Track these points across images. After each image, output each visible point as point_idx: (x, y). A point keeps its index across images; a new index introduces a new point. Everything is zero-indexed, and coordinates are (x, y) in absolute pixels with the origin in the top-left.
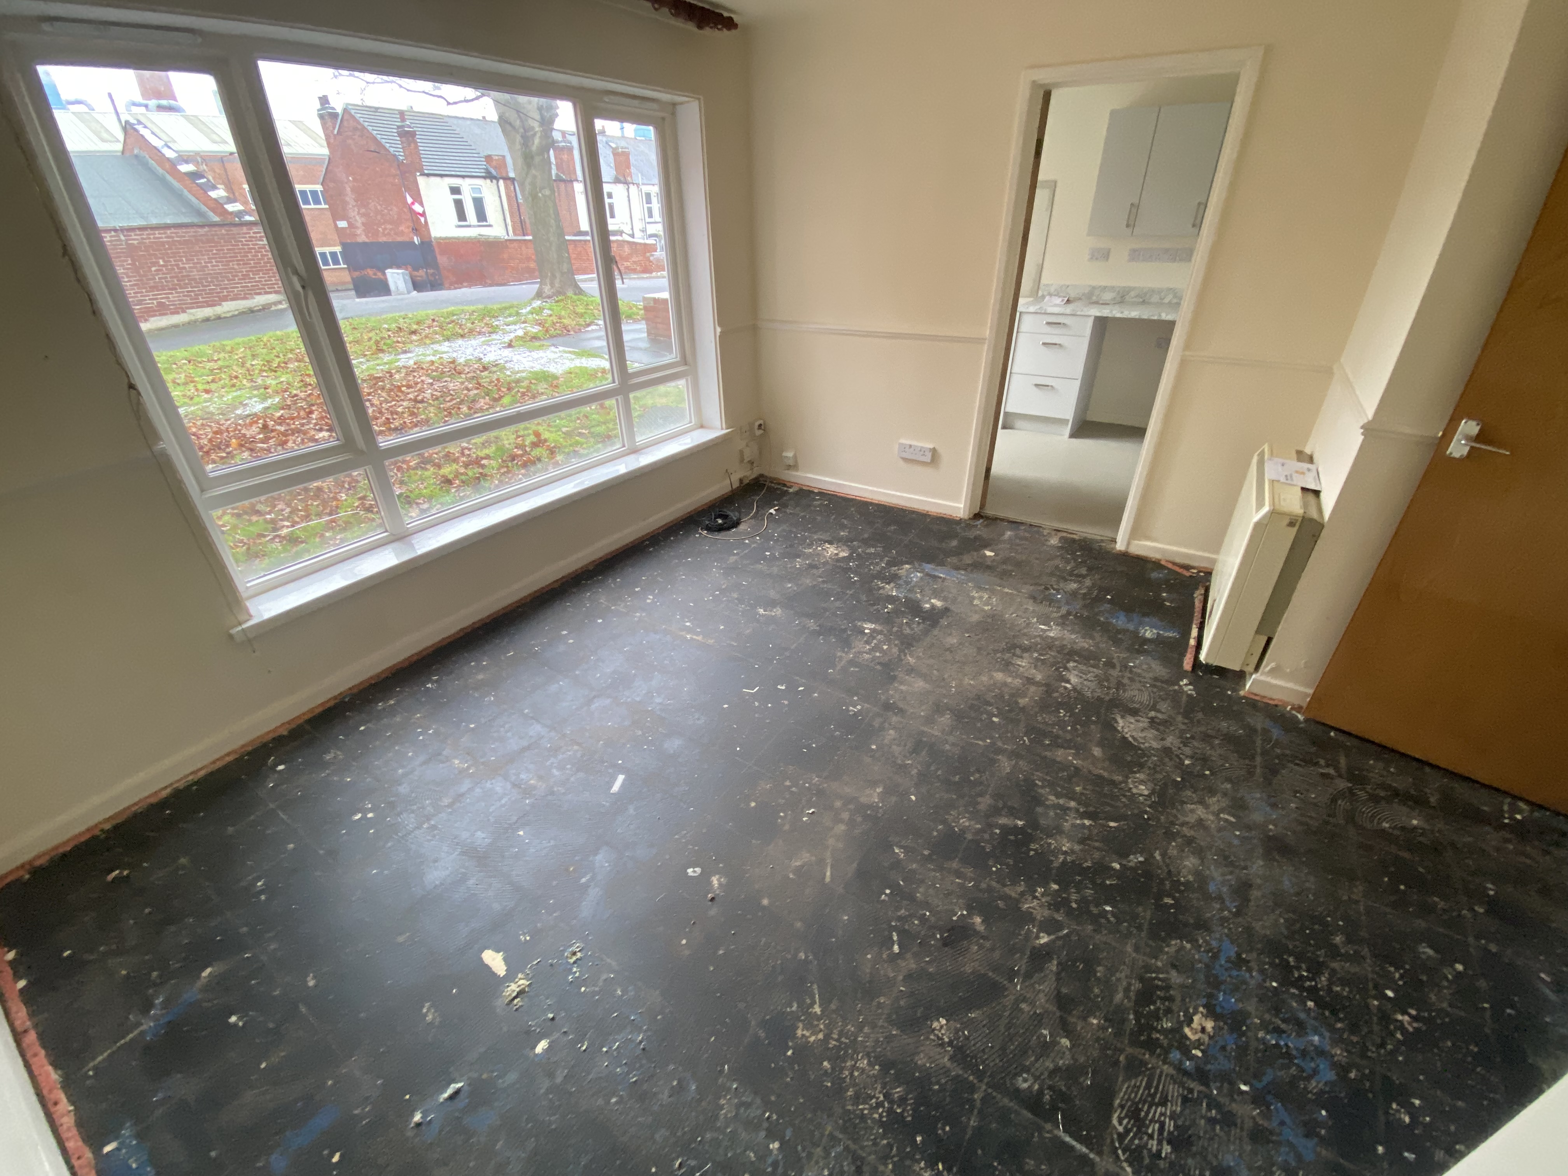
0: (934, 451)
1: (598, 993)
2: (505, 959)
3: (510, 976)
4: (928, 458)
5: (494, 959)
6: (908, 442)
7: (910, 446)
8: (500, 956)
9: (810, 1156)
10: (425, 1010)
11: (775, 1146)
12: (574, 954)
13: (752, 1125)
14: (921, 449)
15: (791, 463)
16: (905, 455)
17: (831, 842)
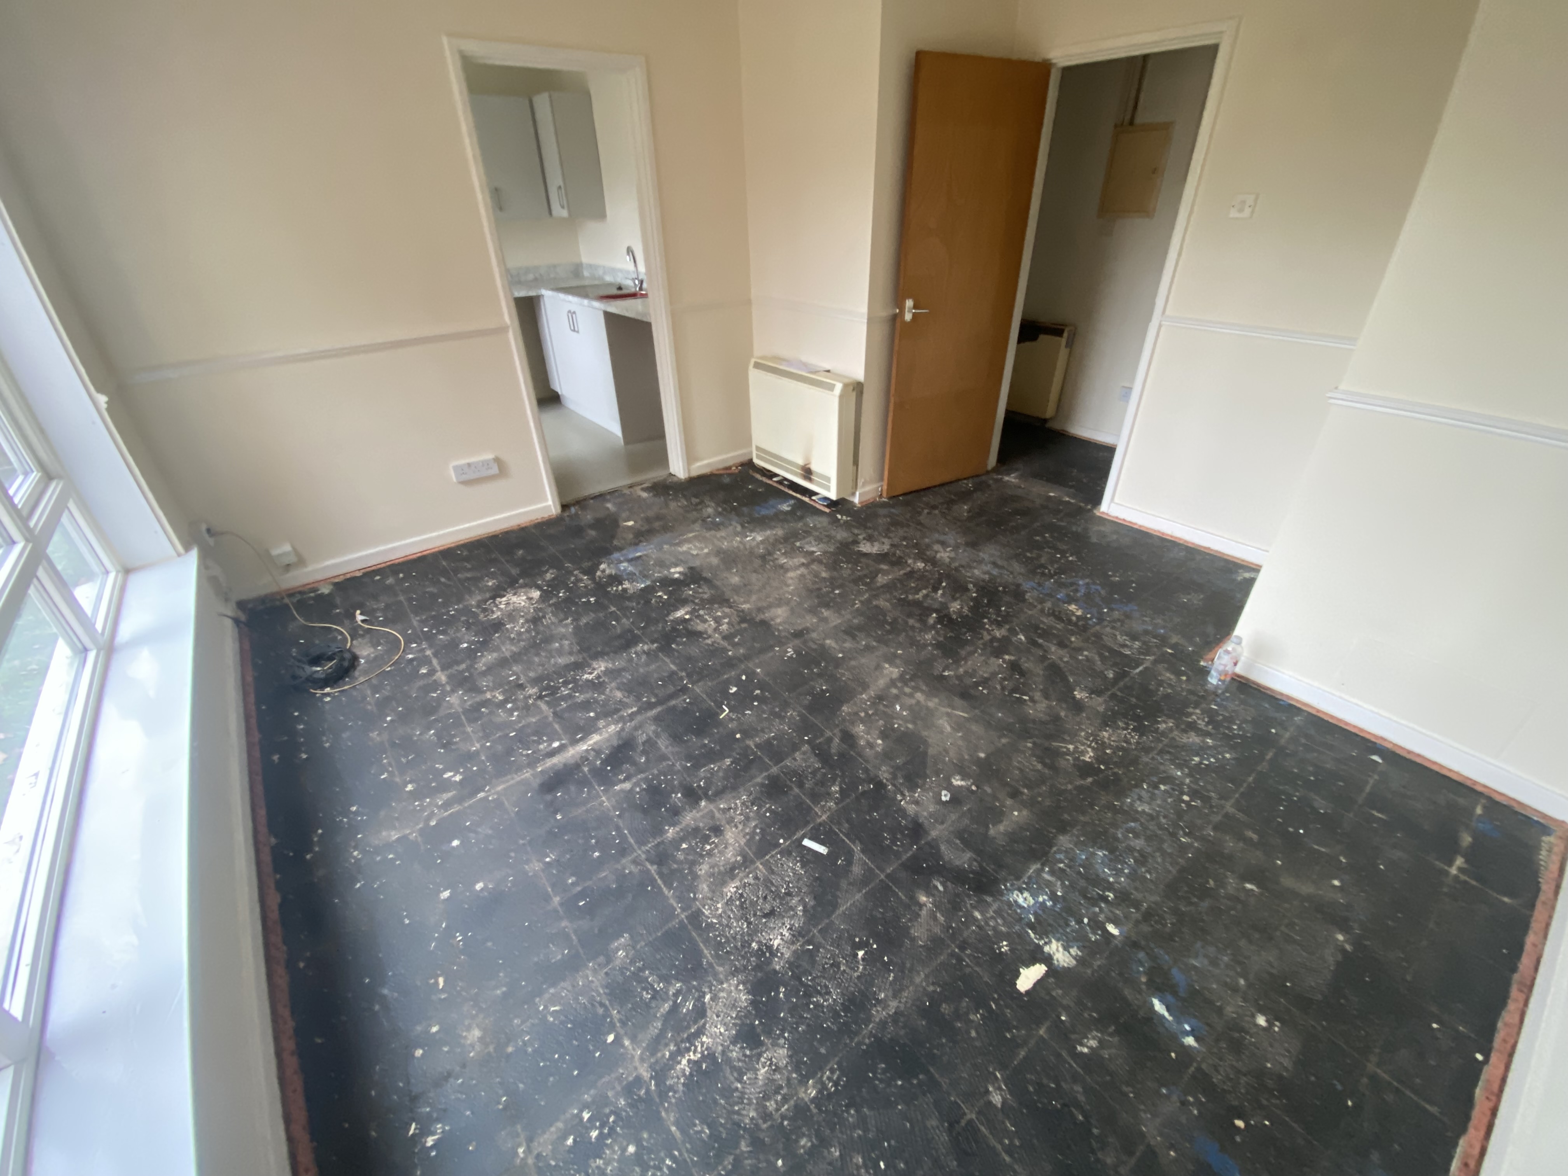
0: (497, 460)
1: (1063, 883)
2: (1028, 966)
3: (1047, 960)
4: (495, 470)
5: (1027, 978)
6: (463, 462)
7: (469, 465)
8: (1024, 972)
9: (1164, 772)
10: (1085, 1050)
11: (1162, 787)
12: (1025, 899)
13: (1153, 797)
14: (485, 463)
15: (293, 559)
16: (465, 477)
17: (931, 704)
